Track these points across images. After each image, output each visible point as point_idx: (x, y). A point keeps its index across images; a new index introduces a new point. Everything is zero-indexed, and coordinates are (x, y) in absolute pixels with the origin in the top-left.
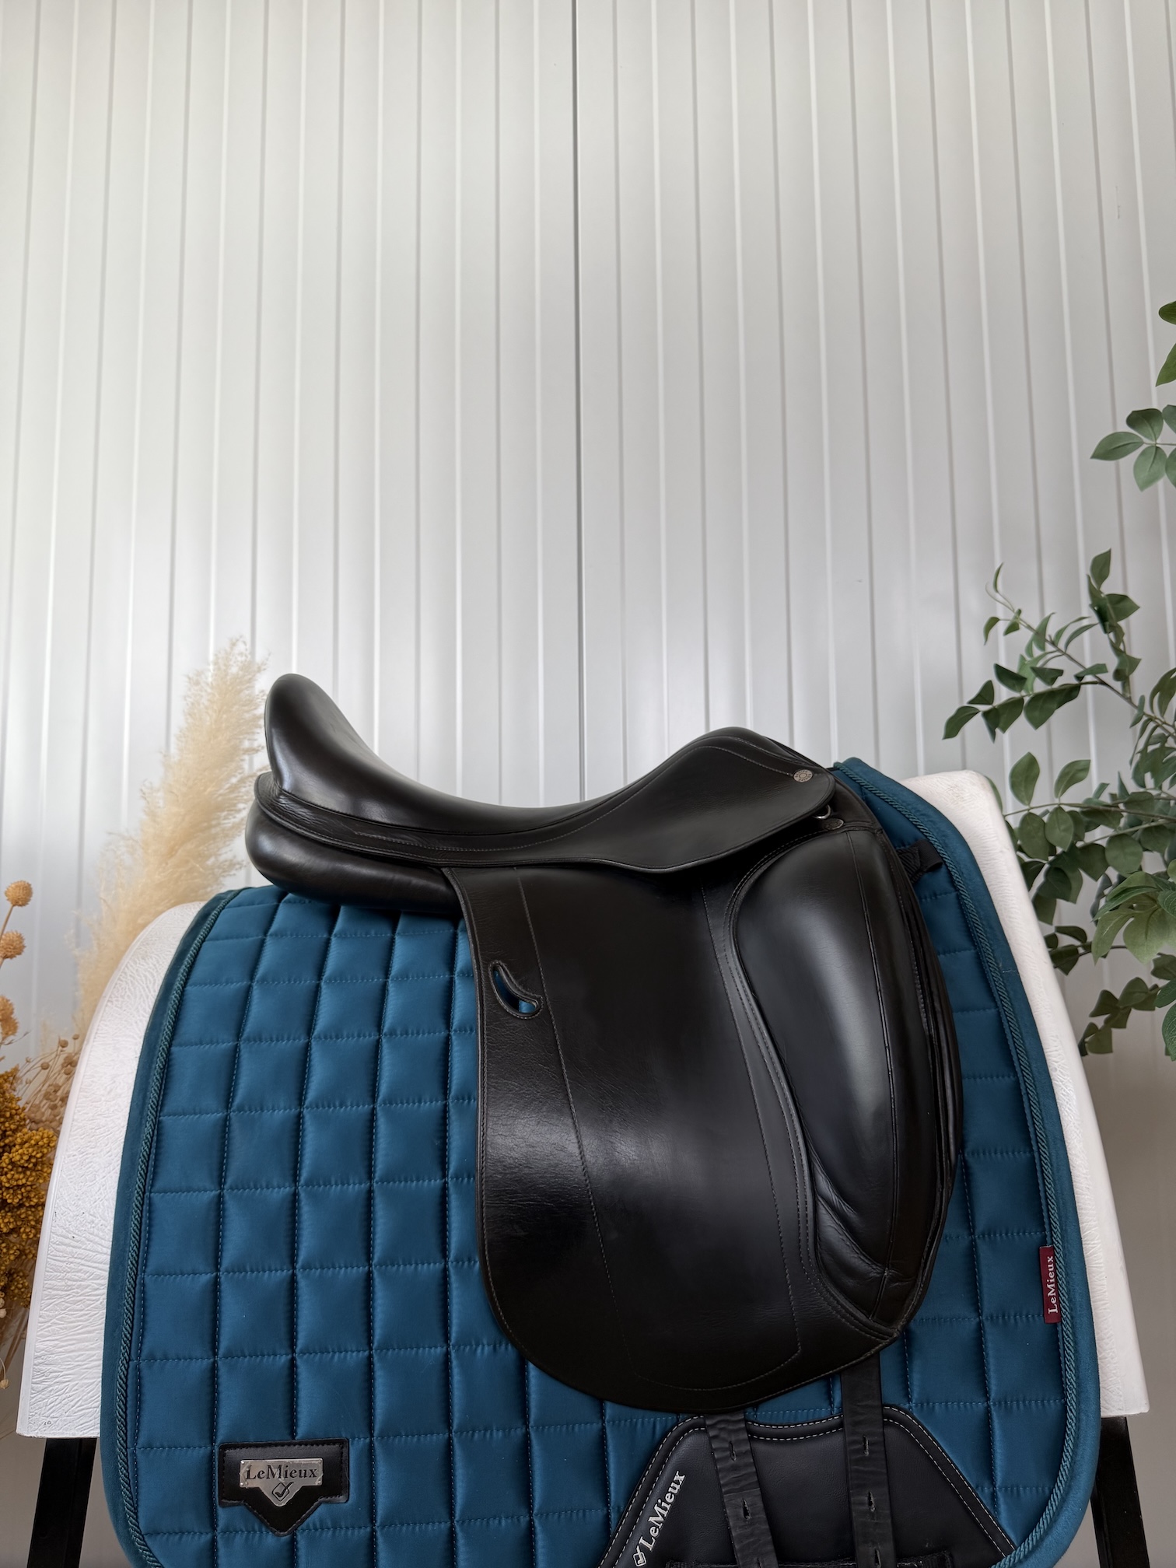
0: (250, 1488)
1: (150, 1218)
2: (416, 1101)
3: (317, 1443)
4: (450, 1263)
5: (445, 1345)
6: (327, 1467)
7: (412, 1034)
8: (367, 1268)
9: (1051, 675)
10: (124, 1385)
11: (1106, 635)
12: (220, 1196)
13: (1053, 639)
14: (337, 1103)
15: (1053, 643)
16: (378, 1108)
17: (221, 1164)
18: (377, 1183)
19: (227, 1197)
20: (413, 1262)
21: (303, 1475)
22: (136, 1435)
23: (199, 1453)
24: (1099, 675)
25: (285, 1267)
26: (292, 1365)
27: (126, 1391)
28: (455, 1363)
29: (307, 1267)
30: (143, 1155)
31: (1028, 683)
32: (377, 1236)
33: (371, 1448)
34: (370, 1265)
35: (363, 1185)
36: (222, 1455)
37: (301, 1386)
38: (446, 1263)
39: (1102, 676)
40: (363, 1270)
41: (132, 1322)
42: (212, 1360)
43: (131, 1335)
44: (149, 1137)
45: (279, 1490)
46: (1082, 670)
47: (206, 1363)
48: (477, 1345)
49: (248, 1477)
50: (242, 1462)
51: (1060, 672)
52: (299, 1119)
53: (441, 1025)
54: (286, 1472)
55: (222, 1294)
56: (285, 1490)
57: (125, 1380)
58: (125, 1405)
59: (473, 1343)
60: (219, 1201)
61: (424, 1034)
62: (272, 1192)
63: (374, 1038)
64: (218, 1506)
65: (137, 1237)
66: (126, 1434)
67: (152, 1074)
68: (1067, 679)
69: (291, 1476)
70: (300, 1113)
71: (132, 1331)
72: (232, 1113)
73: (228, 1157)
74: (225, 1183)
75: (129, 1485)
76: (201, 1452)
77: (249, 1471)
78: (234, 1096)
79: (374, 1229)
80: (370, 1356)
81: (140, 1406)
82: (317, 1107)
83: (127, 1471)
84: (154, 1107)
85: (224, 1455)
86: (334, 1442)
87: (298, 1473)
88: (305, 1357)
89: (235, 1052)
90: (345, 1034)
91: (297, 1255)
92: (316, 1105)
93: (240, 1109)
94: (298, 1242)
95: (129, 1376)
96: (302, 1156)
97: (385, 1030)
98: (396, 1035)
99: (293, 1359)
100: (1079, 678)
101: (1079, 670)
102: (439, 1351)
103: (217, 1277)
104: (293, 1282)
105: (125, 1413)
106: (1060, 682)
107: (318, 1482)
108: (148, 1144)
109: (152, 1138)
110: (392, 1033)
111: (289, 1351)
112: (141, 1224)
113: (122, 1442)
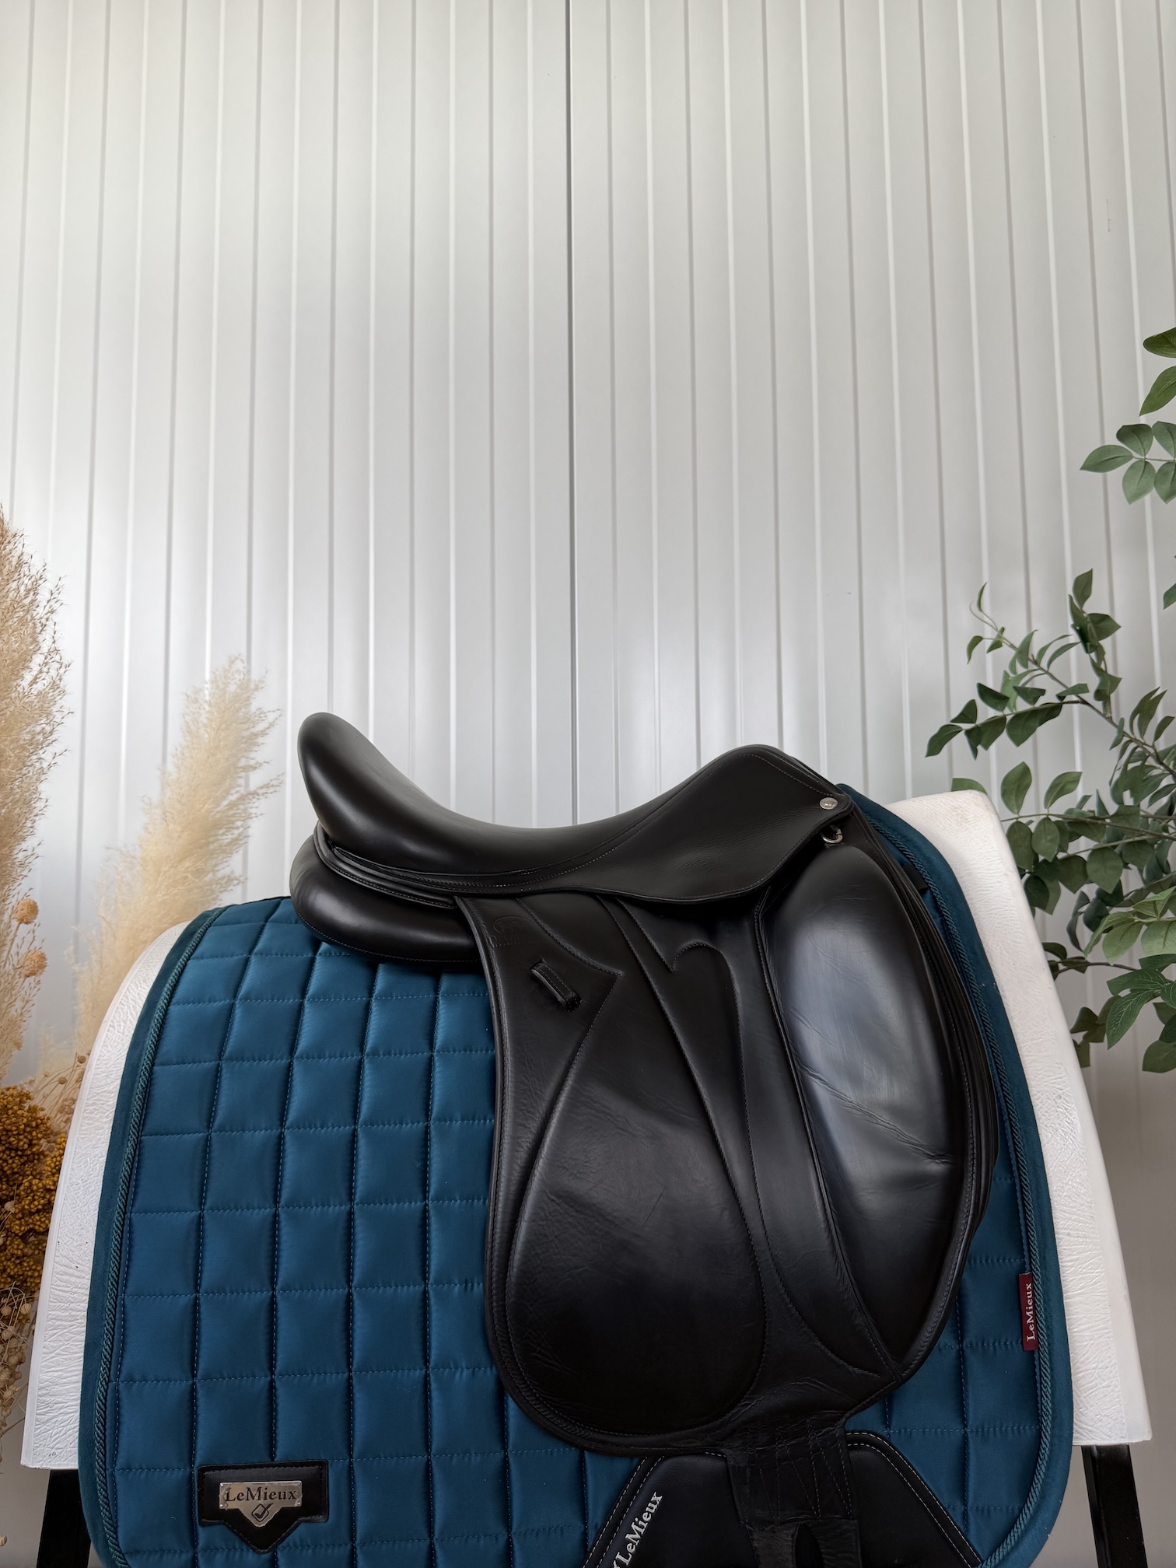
0: (229, 1510)
1: (130, 1239)
2: (398, 1122)
3: (297, 1465)
4: (429, 1286)
5: (424, 1367)
6: (305, 1488)
7: (395, 1055)
8: (347, 1289)
9: (1034, 694)
10: (103, 1407)
11: (1087, 655)
12: (200, 1217)
13: (1035, 658)
14: (318, 1125)
15: (1036, 663)
16: (359, 1129)
17: (202, 1184)
18: (357, 1204)
19: (207, 1218)
20: (393, 1285)
21: (282, 1497)
22: (114, 1457)
23: (178, 1475)
24: (1081, 695)
25: (265, 1289)
26: (272, 1386)
27: (105, 1413)
28: (433, 1386)
29: (287, 1288)
30: (124, 1175)
31: (1011, 701)
32: (357, 1258)
33: (350, 1469)
34: (350, 1287)
35: (343, 1208)
36: (201, 1476)
37: (279, 1409)
38: (426, 1285)
39: (1084, 696)
40: (343, 1292)
41: (112, 1343)
42: (191, 1382)
43: (111, 1356)
44: (130, 1157)
45: (259, 1511)
46: (1064, 689)
47: (185, 1385)
48: (456, 1368)
49: (228, 1499)
50: (222, 1484)
51: (1042, 692)
52: (281, 1138)
53: (426, 1047)
54: (266, 1493)
55: (202, 1316)
56: (264, 1512)
57: (104, 1401)
58: (104, 1426)
59: (452, 1366)
60: (200, 1222)
61: (407, 1054)
62: (252, 1212)
63: (356, 1058)
64: (198, 1526)
65: (117, 1258)
66: (105, 1456)
67: (135, 1093)
68: (1050, 698)
69: (271, 1498)
70: (282, 1133)
71: (112, 1351)
72: (212, 1134)
73: (207, 1178)
74: (204, 1204)
75: (109, 1506)
76: (181, 1473)
77: (228, 1494)
78: (214, 1117)
79: (354, 1251)
80: (350, 1378)
81: (118, 1427)
82: (299, 1128)
83: (106, 1492)
84: (136, 1126)
85: (204, 1477)
86: (313, 1464)
87: (277, 1494)
88: (284, 1379)
89: (218, 1070)
90: (327, 1055)
91: (277, 1277)
92: (297, 1125)
93: (222, 1129)
94: (277, 1263)
95: (108, 1398)
96: (282, 1177)
97: (368, 1049)
98: (379, 1056)
99: (272, 1381)
100: (1061, 697)
101: (1062, 689)
102: (418, 1373)
103: (196, 1298)
104: (272, 1303)
105: (104, 1434)
106: (1042, 701)
107: (298, 1503)
108: (129, 1163)
109: (133, 1158)
110: (375, 1052)
111: (269, 1373)
112: (121, 1245)
113: (101, 1463)
